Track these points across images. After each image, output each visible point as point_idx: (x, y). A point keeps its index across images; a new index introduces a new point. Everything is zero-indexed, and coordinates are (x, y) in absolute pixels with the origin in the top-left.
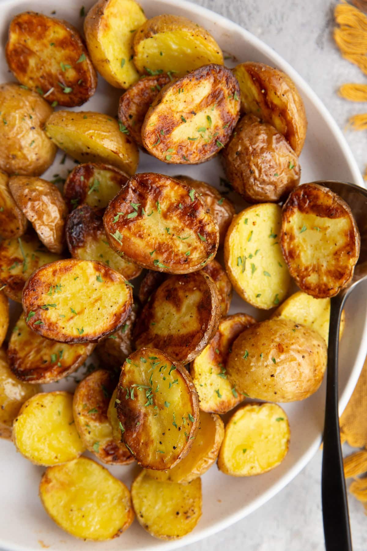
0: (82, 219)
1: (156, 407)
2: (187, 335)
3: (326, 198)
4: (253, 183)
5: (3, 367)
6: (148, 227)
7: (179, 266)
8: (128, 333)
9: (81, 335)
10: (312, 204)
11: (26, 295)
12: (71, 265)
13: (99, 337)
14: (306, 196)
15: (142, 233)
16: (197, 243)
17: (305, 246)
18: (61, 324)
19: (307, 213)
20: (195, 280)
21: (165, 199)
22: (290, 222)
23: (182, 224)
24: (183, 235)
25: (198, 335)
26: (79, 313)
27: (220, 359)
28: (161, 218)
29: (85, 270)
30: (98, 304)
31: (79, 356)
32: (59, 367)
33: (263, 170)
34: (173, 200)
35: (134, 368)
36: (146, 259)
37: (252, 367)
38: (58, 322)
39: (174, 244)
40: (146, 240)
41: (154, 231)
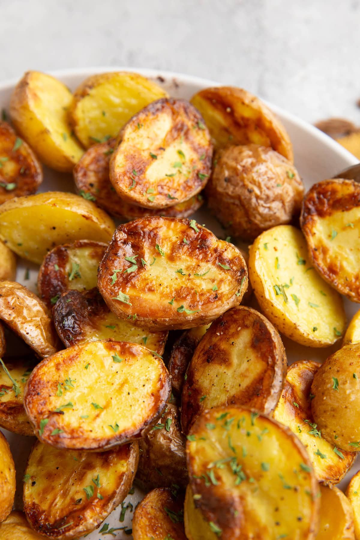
0: (71, 307)
1: (252, 480)
2: (252, 383)
3: (345, 188)
4: (257, 204)
5: (24, 533)
6: (155, 277)
7: (210, 305)
8: (174, 431)
9: (117, 433)
10: (331, 202)
11: (29, 403)
12: (75, 352)
13: (141, 430)
14: (321, 196)
15: (150, 285)
16: (221, 275)
17: (344, 253)
18: (86, 427)
19: (330, 214)
20: (235, 321)
21: (164, 242)
22: (315, 234)
23: (195, 260)
24: (201, 272)
25: (267, 375)
26: (105, 407)
27: (303, 415)
28: (167, 262)
29: (95, 353)
30: (126, 389)
31: (123, 475)
32: (101, 499)
33: (262, 186)
34: (174, 239)
35: (202, 444)
36: (167, 312)
37: (349, 395)
38: (82, 425)
39: (194, 284)
40: (159, 291)
41: (165, 278)
